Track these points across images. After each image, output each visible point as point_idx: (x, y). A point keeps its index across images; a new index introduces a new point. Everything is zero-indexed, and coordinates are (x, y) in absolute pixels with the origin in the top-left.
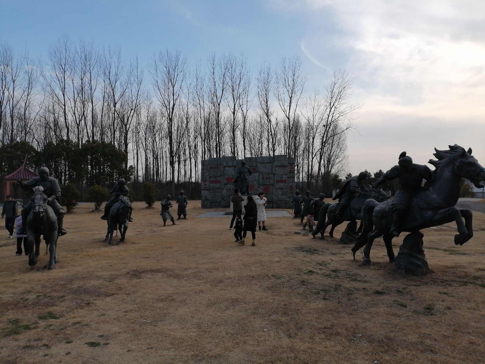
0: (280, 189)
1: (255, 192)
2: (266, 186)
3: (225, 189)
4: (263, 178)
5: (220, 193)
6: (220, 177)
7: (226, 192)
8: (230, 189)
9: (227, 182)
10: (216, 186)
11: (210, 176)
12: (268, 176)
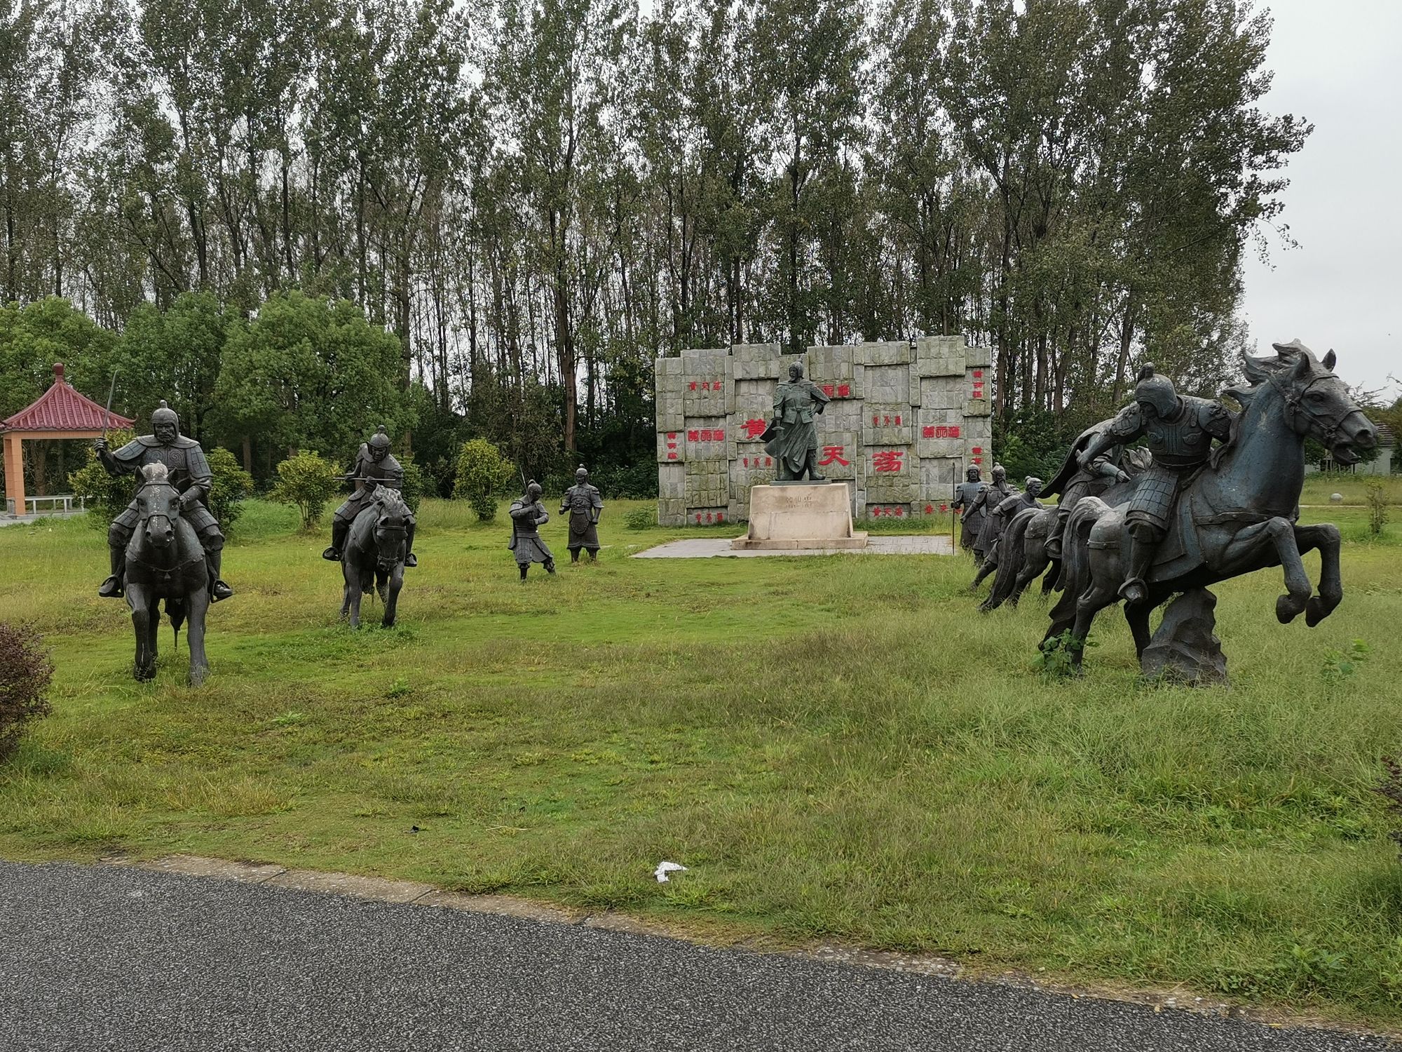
0: (935, 458)
1: (846, 470)
2: (886, 451)
3: (740, 462)
4: (875, 420)
5: (724, 476)
6: (724, 416)
7: (744, 473)
8: (757, 462)
9: (747, 435)
10: (708, 449)
11: (687, 414)
12: (893, 414)
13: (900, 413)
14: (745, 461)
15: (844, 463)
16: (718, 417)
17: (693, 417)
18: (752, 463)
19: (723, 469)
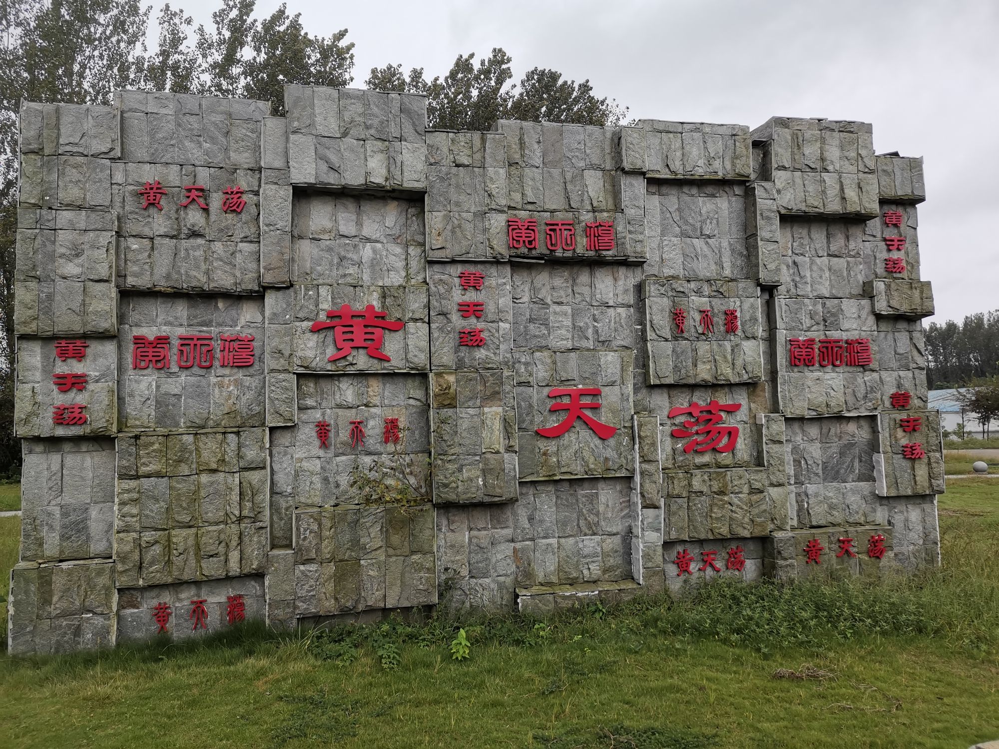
0: (819, 419)
1: (609, 451)
2: (702, 399)
3: (308, 433)
4: (678, 317)
5: (254, 477)
6: (257, 296)
7: (316, 465)
8: (357, 431)
9: (330, 351)
10: (201, 394)
11: (131, 281)
12: (719, 305)
13: (733, 304)
14: (323, 431)
15: (603, 433)
16: (235, 297)
17: (151, 294)
18: (344, 435)
19: (251, 454)
